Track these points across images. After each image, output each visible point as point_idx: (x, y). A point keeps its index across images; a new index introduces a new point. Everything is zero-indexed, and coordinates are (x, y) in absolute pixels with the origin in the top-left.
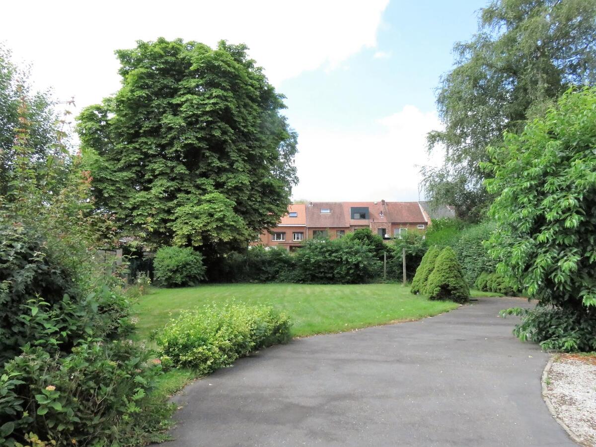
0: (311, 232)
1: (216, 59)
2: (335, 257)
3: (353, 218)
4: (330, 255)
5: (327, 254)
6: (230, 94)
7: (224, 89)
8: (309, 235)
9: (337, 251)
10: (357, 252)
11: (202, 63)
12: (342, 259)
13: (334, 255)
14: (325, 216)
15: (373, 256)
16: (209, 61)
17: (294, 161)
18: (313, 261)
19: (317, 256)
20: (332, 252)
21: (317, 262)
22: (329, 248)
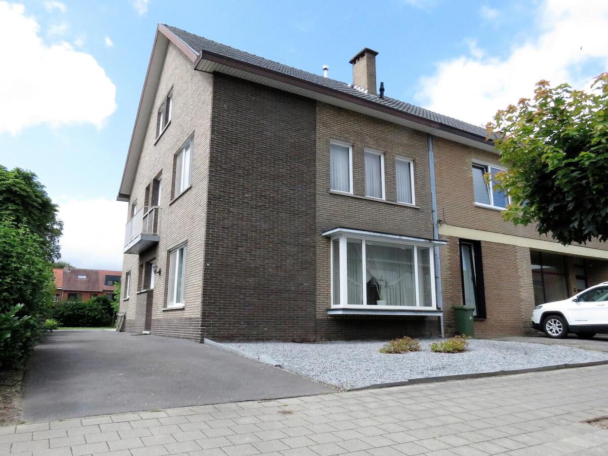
0: (66, 295)
1: (14, 185)
2: (80, 312)
3: (106, 284)
4: (78, 311)
5: (76, 311)
6: (21, 208)
7: (16, 204)
8: (64, 296)
9: (82, 309)
10: (95, 309)
11: (4, 187)
12: (84, 313)
13: (80, 311)
14: (82, 281)
15: (106, 313)
16: (9, 187)
17: (58, 241)
18: (65, 314)
19: (69, 311)
20: (79, 309)
21: (69, 315)
22: (78, 307)
